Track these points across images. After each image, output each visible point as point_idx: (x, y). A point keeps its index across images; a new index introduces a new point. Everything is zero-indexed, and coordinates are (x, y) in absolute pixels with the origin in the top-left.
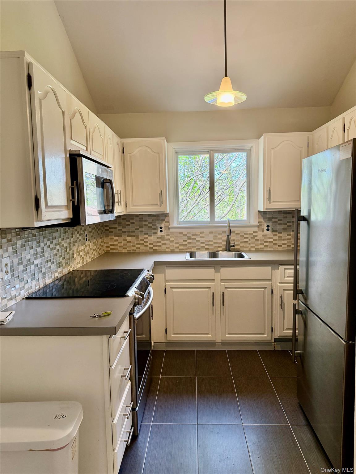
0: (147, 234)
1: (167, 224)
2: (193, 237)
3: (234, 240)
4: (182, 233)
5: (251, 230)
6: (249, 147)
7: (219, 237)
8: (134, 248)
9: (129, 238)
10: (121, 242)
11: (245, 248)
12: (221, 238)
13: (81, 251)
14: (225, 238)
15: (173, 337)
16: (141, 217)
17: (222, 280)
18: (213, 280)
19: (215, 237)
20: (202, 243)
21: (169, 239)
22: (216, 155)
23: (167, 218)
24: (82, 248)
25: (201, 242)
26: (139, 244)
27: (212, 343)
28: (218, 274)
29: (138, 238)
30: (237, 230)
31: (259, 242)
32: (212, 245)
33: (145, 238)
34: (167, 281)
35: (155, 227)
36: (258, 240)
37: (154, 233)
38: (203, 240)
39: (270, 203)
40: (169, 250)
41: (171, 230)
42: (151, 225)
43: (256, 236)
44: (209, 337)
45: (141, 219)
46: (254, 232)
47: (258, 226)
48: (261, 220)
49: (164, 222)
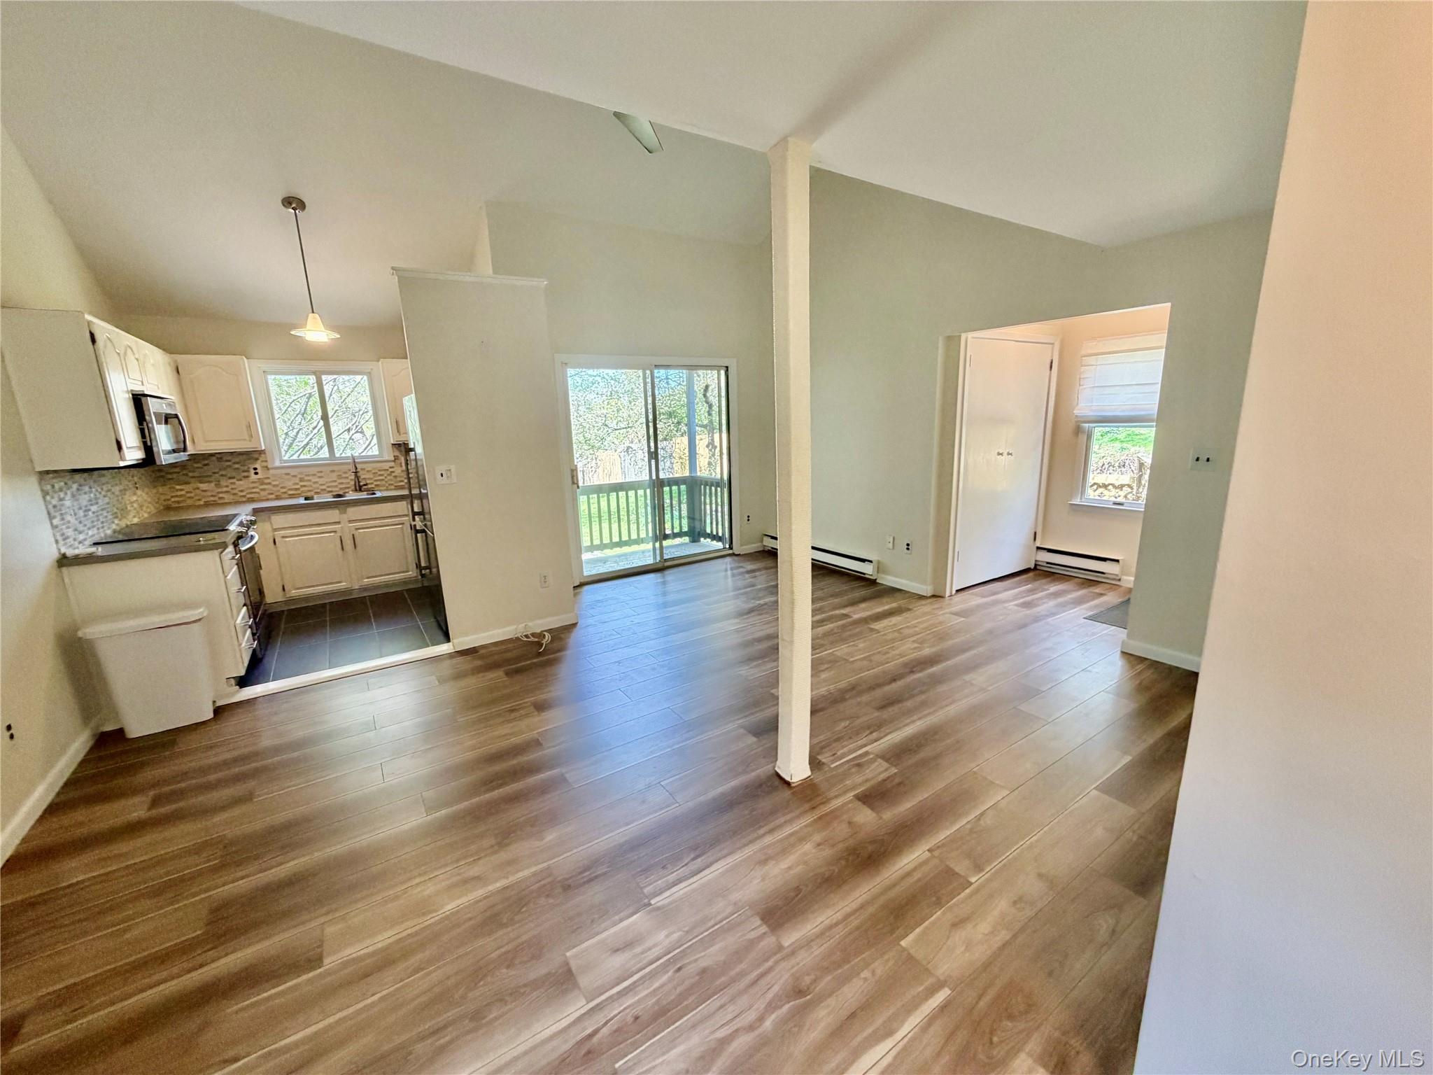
0: (234, 478)
1: (265, 464)
2: (306, 478)
3: (364, 479)
4: (289, 474)
5: (386, 466)
6: (369, 371)
7: (344, 475)
8: (216, 499)
9: (203, 486)
10: (191, 492)
11: (382, 486)
12: (347, 478)
13: (134, 502)
14: (353, 477)
15: (294, 593)
16: (219, 457)
17: (350, 521)
18: (339, 523)
19: (340, 477)
20: (321, 485)
21: (269, 484)
22: (324, 377)
23: (263, 455)
24: (135, 498)
25: (320, 483)
26: (222, 492)
27: (350, 591)
28: (345, 516)
29: (218, 485)
30: (368, 467)
31: (399, 479)
32: (336, 486)
33: (232, 483)
34: (275, 530)
35: (246, 468)
36: (395, 477)
37: (245, 477)
38: (321, 481)
39: (400, 435)
40: (273, 496)
41: (271, 471)
42: (236, 466)
43: (393, 472)
44: (343, 585)
45: (220, 460)
46: (391, 467)
47: (394, 461)
48: (397, 453)
49: (259, 462)
